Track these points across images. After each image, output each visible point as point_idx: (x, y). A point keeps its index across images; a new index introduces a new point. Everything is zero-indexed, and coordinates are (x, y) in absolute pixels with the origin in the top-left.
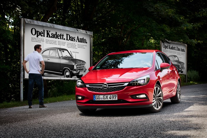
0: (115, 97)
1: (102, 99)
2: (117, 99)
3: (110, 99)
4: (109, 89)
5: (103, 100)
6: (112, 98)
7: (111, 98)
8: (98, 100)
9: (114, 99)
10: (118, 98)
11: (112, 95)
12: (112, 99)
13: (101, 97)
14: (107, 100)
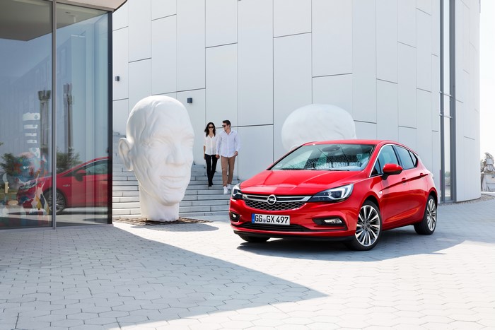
0: (285, 220)
1: (264, 221)
2: (288, 223)
3: (277, 223)
4: (277, 205)
5: (266, 223)
6: (281, 221)
7: (279, 221)
8: (259, 222)
9: (284, 223)
10: (291, 222)
11: (280, 216)
12: (280, 223)
13: (264, 217)
14: (272, 223)
